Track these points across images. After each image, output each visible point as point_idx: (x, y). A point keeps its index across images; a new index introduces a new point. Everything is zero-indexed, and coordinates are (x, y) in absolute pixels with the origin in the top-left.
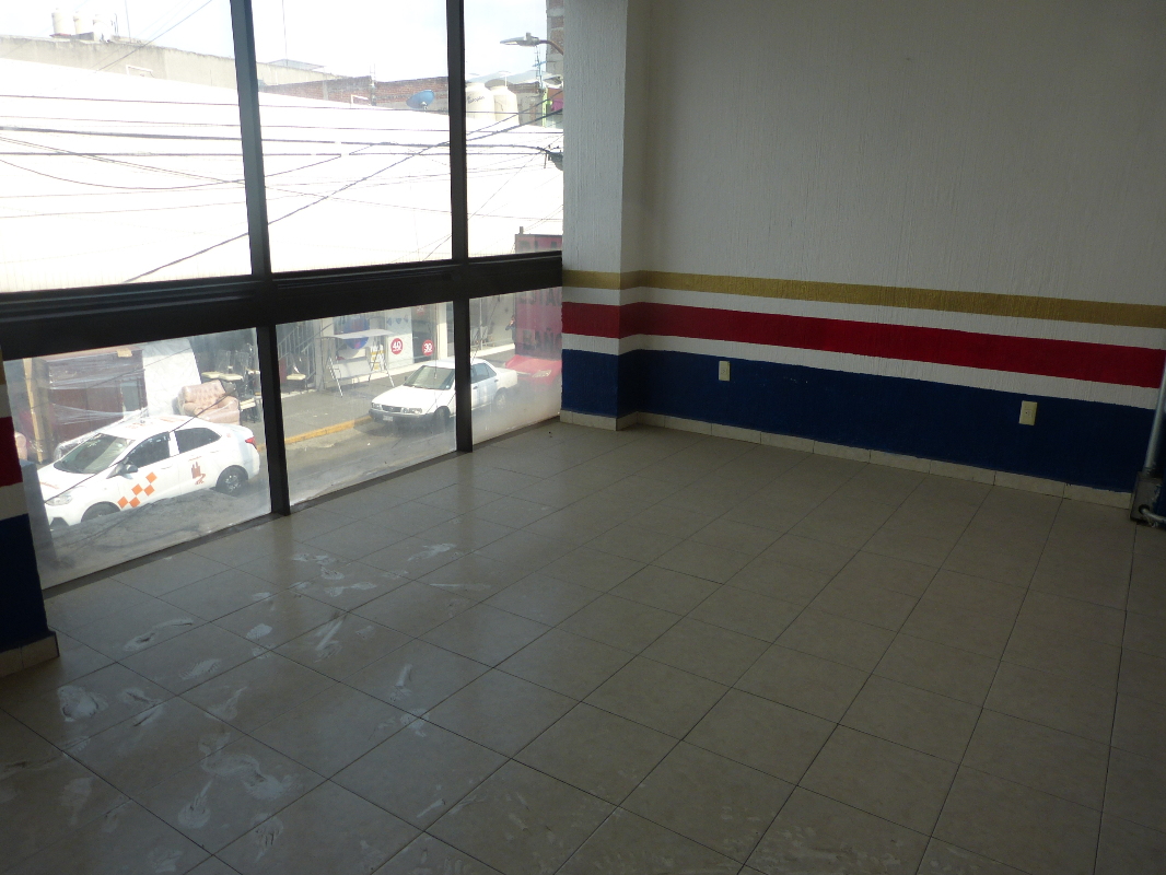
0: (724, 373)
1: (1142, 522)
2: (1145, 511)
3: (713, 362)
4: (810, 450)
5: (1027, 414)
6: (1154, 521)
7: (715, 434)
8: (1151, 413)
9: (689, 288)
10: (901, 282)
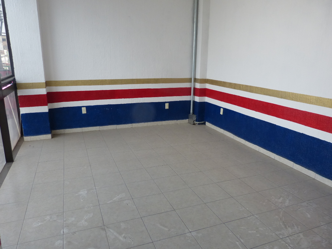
0: (84, 111)
1: (194, 124)
2: (195, 122)
3: (80, 108)
4: (115, 128)
5: (167, 106)
6: (196, 123)
7: (83, 131)
8: (190, 101)
9: (67, 85)
10: (134, 77)
